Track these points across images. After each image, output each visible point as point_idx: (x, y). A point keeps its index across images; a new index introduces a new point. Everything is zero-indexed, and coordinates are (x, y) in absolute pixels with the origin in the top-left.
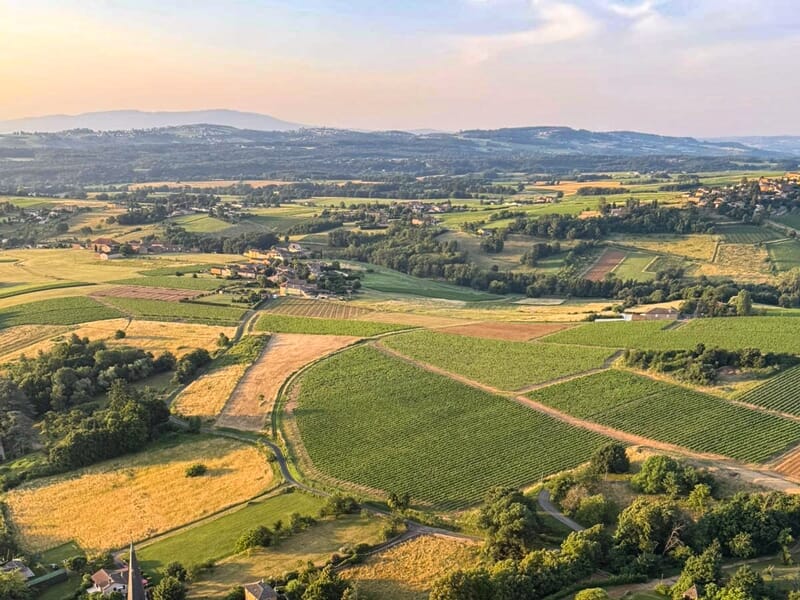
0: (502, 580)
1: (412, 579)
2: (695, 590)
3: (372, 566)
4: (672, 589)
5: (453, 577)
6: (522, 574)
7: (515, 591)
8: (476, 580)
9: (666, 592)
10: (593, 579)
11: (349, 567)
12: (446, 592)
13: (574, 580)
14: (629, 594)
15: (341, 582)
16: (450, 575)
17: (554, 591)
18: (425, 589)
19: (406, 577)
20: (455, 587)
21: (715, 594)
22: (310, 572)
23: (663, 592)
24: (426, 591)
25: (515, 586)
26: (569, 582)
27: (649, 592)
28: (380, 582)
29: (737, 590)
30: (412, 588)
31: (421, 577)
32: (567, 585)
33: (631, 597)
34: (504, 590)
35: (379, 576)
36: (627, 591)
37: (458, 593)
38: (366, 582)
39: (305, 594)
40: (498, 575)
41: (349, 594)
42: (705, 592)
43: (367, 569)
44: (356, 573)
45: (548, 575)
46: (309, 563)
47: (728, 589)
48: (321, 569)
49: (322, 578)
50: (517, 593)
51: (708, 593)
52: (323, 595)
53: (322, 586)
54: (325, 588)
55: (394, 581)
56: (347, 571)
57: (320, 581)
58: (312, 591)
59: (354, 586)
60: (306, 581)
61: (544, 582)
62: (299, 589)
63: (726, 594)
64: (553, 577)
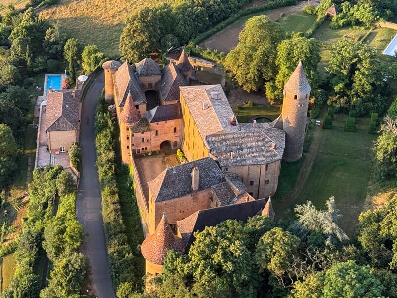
0: (182, 13)
1: (103, 16)
2: (334, 9)
3: (67, 7)
4: (317, 9)
5: (142, 14)
6: (197, 6)
7: (194, 21)
8: (161, 14)
9: (312, 12)
10: (255, 6)
11: (47, 8)
12: (137, 27)
13: (239, 8)
14: (284, 16)
15: (42, 23)
16: (139, 12)
17: (225, 19)
18: (115, 23)
19: (98, 14)
20: (144, 22)
21: (349, 10)
22: (13, 15)
23: (309, 12)
24: (117, 25)
25: (194, 17)
26: (236, 10)
27: (299, 13)
28: (76, 19)
29: (366, 6)
30: (105, 23)
31: (111, 13)
32: (235, 13)
33: (285, 19)
34: (185, 21)
35: (74, 15)
36: (282, 14)
37: (147, 26)
38: (63, 20)
39: (12, 35)
40: (179, 8)
41: (52, 33)
42: (342, 10)
43: (62, 9)
44: (53, 13)
45: (219, 5)
46: (10, 7)
47: (359, 6)
48: (23, 11)
49: (25, 20)
50: (196, 23)
51: (344, 11)
52: (28, 35)
53: (26, 27)
54: (29, 29)
55: (88, 18)
56: (45, 12)
57: (23, 23)
58: (18, 32)
59: (55, 26)
60: (9, 23)
61: (216, 11)
62: (5, 31)
63: (358, 10)
64: (223, 7)
